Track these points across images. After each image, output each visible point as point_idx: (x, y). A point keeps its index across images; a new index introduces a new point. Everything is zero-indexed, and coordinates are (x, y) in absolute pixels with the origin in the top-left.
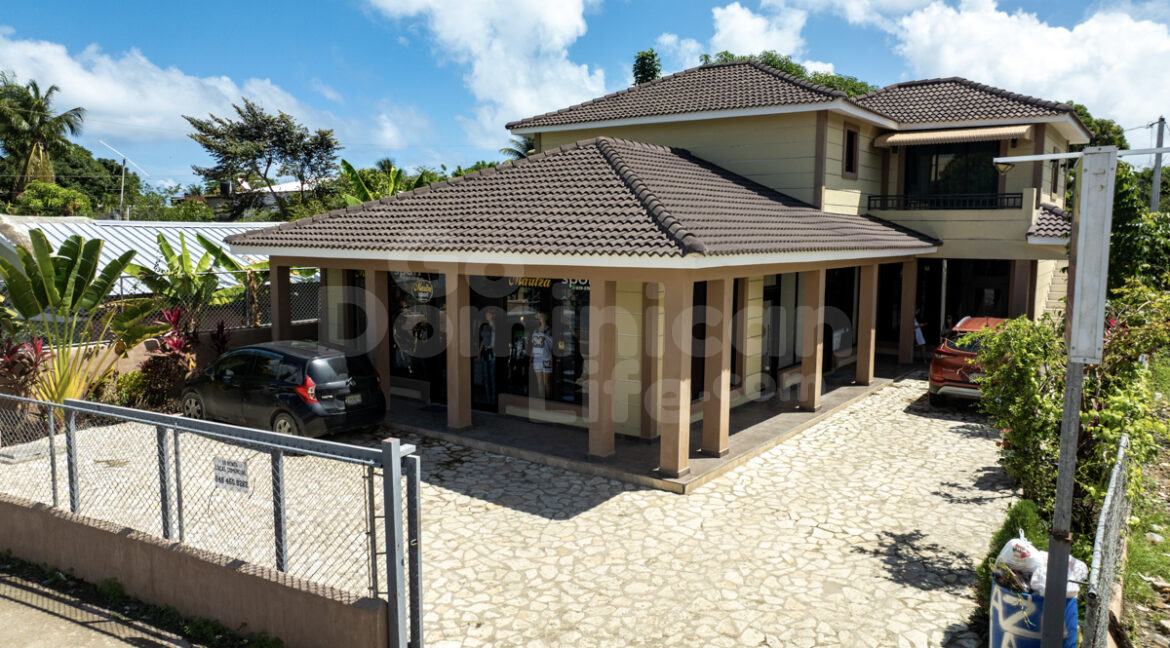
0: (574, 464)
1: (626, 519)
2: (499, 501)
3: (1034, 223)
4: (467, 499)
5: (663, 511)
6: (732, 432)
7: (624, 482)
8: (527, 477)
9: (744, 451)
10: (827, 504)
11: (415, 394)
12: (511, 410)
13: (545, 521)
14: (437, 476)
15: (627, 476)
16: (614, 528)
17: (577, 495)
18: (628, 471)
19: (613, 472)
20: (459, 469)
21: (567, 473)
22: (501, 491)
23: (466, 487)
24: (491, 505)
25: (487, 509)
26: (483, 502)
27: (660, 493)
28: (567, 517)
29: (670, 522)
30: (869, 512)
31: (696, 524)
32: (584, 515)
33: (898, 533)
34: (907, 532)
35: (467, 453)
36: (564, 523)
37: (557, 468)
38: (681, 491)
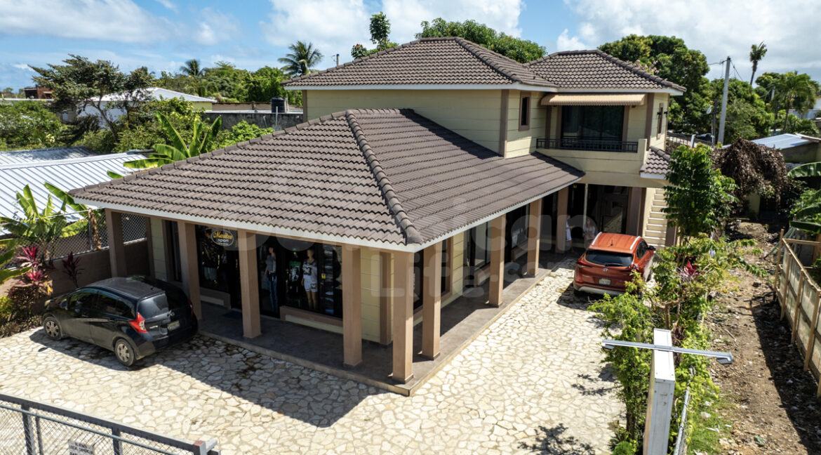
0: (334, 371)
1: (370, 424)
2: (282, 409)
3: (645, 163)
4: (257, 408)
5: (395, 414)
6: (442, 332)
7: (368, 386)
8: (302, 384)
9: (451, 351)
10: (504, 400)
11: (220, 302)
12: (289, 318)
13: (314, 428)
14: (238, 386)
15: (370, 381)
16: (361, 433)
17: (336, 401)
18: (373, 379)
19: (361, 378)
20: (253, 377)
21: (330, 378)
22: (282, 399)
23: (257, 395)
24: (275, 414)
25: (273, 418)
26: (269, 411)
27: (392, 395)
28: (329, 424)
29: (400, 425)
30: (531, 407)
31: (415, 426)
32: (341, 421)
33: (549, 427)
34: (554, 426)
35: (258, 360)
36: (327, 429)
37: (322, 373)
38: (407, 394)
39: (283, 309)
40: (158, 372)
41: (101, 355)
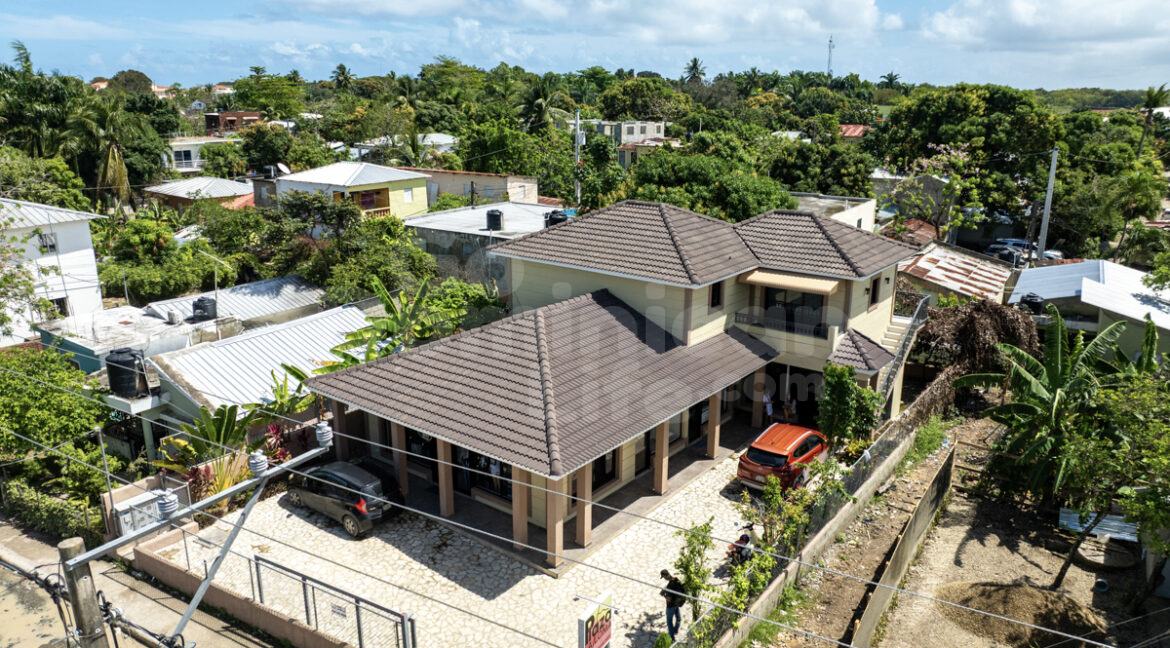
0: (506, 552)
1: (523, 599)
2: (462, 583)
3: (834, 350)
4: (445, 580)
5: (543, 592)
6: (594, 526)
7: (529, 567)
8: (480, 561)
9: (601, 541)
10: (627, 588)
11: (425, 477)
12: (478, 498)
13: (483, 599)
14: (433, 559)
15: (531, 564)
16: (515, 606)
17: (502, 578)
18: (533, 562)
19: (525, 561)
20: (445, 552)
21: (502, 557)
22: (464, 573)
23: (447, 569)
24: (457, 586)
25: (456, 589)
26: (453, 583)
27: (545, 576)
28: (494, 597)
29: (544, 602)
30: (645, 595)
31: (554, 604)
32: (502, 595)
33: (651, 613)
34: (655, 613)
35: (449, 537)
36: (492, 602)
37: (497, 552)
38: (555, 577)
39: (474, 491)
40: (374, 543)
41: (332, 524)
